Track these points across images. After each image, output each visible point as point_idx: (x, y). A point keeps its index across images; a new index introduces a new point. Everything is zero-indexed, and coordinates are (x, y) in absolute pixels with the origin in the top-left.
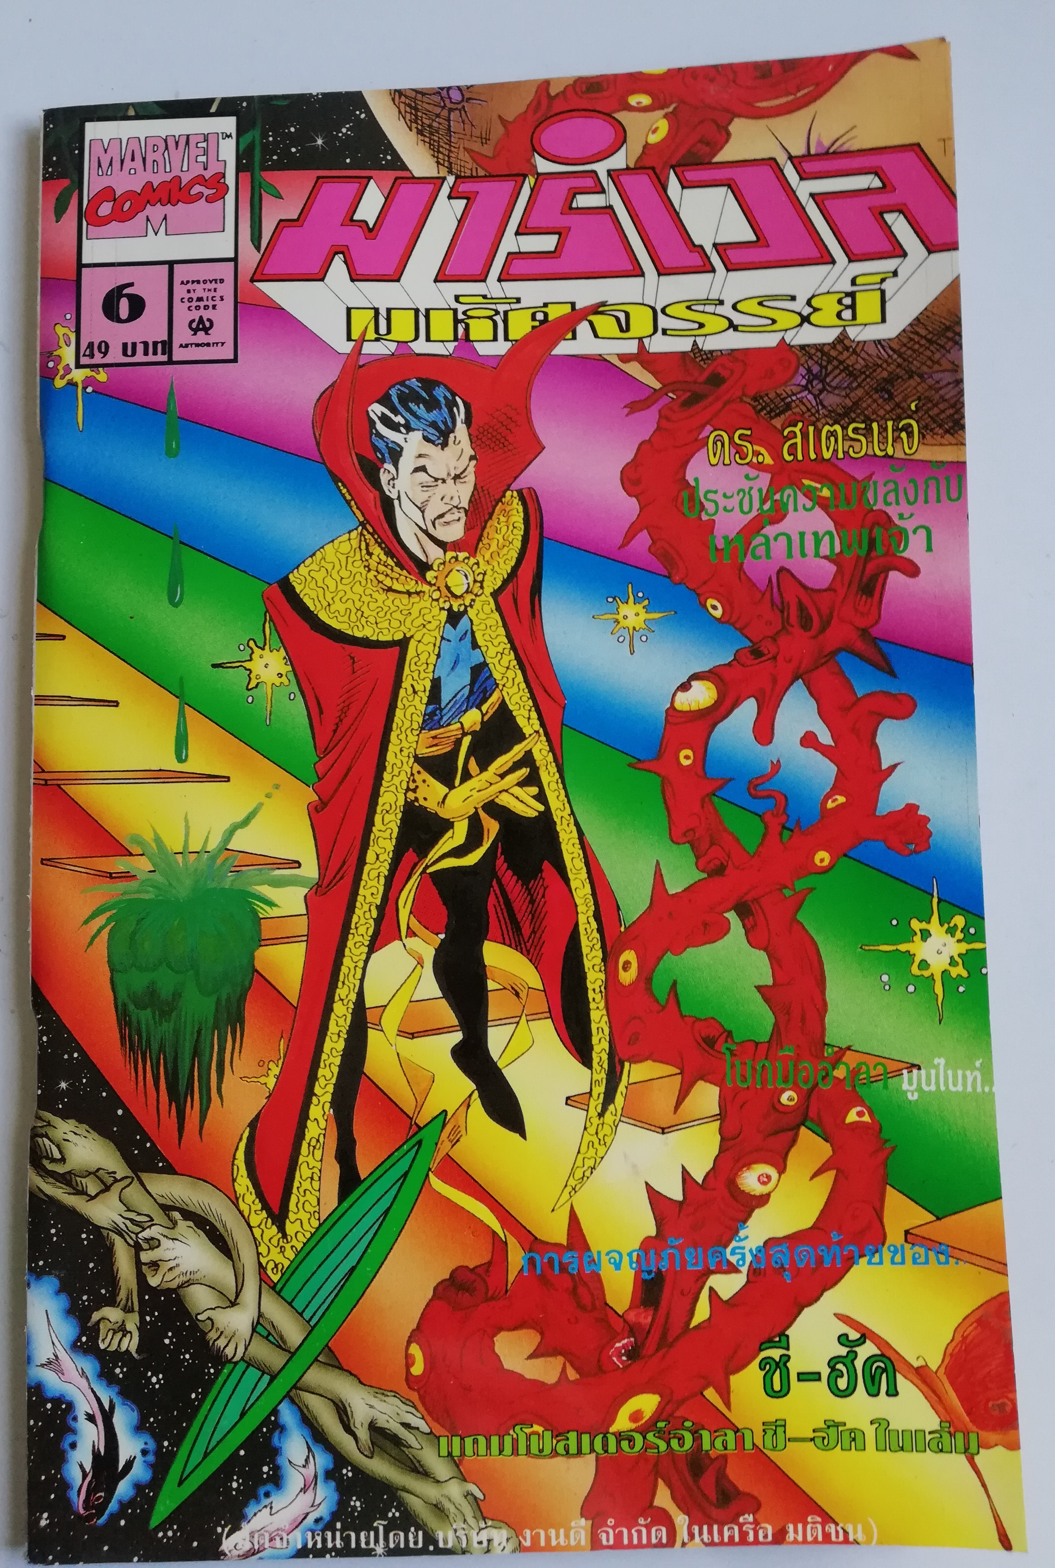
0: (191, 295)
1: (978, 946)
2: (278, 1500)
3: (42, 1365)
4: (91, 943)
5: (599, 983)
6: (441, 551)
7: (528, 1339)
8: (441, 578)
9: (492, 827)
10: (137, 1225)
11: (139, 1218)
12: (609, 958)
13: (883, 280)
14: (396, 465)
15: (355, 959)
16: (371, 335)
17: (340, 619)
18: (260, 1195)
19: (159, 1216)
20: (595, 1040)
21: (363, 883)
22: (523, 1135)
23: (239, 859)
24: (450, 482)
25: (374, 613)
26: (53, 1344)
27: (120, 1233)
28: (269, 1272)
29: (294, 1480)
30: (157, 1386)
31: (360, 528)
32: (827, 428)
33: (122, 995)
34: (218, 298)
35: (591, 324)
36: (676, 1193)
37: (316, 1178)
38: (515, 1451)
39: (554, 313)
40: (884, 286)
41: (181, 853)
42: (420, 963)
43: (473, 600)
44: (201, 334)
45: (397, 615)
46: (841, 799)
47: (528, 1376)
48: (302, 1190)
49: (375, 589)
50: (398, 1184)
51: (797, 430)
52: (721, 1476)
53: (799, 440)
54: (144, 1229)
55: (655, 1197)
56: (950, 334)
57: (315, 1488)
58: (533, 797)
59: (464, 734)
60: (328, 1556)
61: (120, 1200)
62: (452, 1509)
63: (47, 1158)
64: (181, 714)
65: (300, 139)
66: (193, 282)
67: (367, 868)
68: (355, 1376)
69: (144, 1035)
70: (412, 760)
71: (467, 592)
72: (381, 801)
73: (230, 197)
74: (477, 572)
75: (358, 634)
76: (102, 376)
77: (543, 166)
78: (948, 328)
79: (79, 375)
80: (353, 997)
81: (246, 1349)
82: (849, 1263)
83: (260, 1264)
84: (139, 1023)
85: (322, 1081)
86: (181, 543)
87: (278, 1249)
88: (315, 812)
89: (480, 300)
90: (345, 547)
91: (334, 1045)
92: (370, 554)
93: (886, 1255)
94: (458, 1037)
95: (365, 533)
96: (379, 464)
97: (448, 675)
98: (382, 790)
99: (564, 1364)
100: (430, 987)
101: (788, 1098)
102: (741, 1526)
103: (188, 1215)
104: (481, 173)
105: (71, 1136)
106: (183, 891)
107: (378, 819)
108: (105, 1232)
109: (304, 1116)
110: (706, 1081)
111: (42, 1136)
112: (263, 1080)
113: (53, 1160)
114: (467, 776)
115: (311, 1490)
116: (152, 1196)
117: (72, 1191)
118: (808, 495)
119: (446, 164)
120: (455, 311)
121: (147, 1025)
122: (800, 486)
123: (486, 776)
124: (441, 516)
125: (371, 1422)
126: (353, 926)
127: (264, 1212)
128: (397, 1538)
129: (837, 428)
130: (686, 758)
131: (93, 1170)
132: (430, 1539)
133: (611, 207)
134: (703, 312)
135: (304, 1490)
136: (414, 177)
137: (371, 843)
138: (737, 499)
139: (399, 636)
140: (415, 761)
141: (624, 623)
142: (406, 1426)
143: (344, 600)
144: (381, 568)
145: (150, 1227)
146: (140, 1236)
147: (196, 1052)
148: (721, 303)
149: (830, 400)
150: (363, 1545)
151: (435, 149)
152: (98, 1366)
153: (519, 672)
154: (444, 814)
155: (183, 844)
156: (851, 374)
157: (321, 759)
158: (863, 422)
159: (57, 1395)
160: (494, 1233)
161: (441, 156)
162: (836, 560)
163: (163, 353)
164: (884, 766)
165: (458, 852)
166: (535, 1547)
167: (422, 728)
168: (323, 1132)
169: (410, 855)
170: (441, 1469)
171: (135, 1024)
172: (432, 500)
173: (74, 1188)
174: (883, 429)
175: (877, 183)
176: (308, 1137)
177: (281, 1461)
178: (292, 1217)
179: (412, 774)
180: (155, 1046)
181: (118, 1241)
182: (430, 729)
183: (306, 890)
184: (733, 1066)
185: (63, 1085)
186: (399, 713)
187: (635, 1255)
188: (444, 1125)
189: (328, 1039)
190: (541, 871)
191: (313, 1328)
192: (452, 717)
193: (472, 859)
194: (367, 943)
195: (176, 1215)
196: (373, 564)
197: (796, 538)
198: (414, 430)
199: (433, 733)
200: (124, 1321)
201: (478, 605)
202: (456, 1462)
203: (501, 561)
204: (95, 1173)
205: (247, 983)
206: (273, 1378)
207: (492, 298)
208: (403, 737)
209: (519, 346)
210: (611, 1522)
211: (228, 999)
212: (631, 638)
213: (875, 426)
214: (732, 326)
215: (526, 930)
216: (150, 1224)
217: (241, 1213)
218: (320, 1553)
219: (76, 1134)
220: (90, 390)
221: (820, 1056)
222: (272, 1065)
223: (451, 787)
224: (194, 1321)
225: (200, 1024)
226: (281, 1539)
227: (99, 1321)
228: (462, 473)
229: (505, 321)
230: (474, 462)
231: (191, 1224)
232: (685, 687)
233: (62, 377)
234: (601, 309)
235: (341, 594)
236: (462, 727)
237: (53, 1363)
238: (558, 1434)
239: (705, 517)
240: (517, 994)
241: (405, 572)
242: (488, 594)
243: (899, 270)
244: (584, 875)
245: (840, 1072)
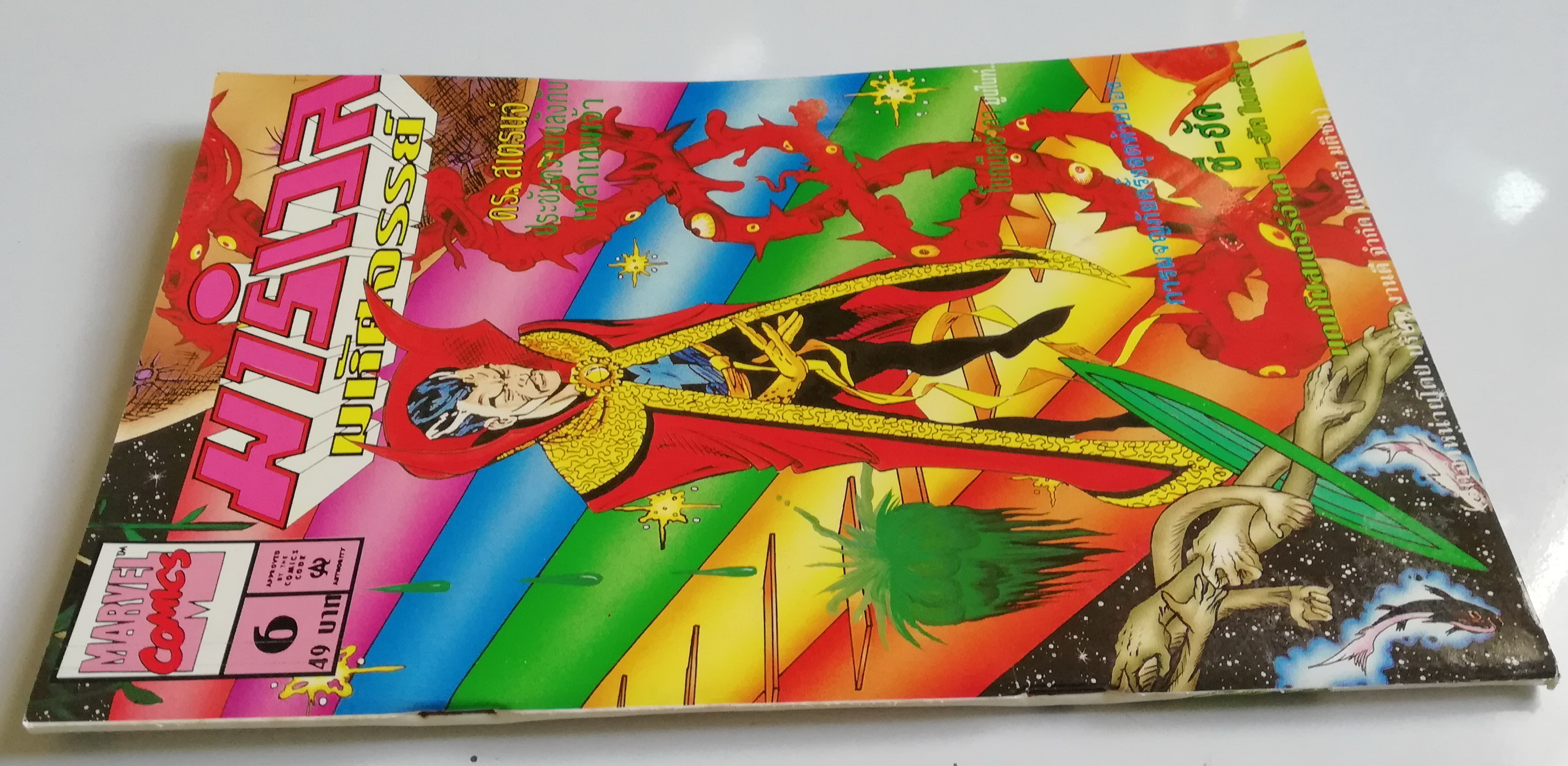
0: (284, 578)
1: (891, 74)
2: (1426, 471)
3: (1364, 670)
4: (938, 640)
5: (939, 268)
6: (568, 387)
7: (1236, 301)
8: (593, 386)
9: (812, 344)
10: (1207, 589)
11: (1200, 587)
12: (919, 263)
13: (391, 117)
14: (485, 419)
15: (934, 430)
16: (360, 438)
17: (625, 454)
18: (1157, 486)
19: (1194, 569)
20: (987, 268)
21: (866, 430)
22: (1072, 307)
23: (849, 523)
24: (506, 381)
25: (621, 432)
26: (1340, 660)
27: (1218, 603)
28: (1225, 478)
29: (1402, 459)
30: (1354, 569)
31: (541, 443)
32: (499, 153)
33: (987, 610)
34: (294, 556)
35: (380, 290)
36: (1100, 217)
37: (1133, 444)
38: (1330, 307)
39: (366, 311)
40: (396, 118)
41: (844, 569)
42: (934, 385)
43: (615, 364)
44: (326, 568)
45: (624, 416)
46: (786, 143)
47: (1266, 300)
48: (1146, 455)
49: (599, 431)
50: (1127, 386)
51: (497, 169)
52: (1309, 189)
53: (505, 169)
54: (1209, 582)
55: (1106, 227)
56: (443, 83)
57: (1406, 443)
58: (786, 319)
59: (732, 366)
60: (1460, 431)
61: (1186, 603)
62: (1389, 346)
63: (1158, 671)
64: (710, 572)
65: (147, 492)
66: (271, 576)
67: (852, 428)
68: (1299, 413)
69: (1023, 588)
70: (754, 401)
71: (607, 368)
72: (791, 421)
73: (189, 548)
74: (589, 361)
75: (640, 442)
76: (350, 650)
77: (232, 317)
78: (439, 83)
79: (343, 671)
80: (968, 430)
81: (1298, 497)
82: (1130, 129)
83: (1219, 485)
84: (1012, 594)
85: (1047, 446)
86: (538, 576)
87: (1203, 471)
88: (801, 467)
89: (342, 363)
90: (559, 453)
91: (1013, 440)
92: (566, 435)
93: (1120, 111)
94: (995, 355)
95: (546, 439)
96: (483, 431)
97: (679, 379)
98: (781, 421)
99: (1251, 277)
100: (955, 377)
101: (1016, 159)
102: (1341, 179)
103: (1187, 544)
104: (225, 359)
105: (1133, 648)
106: (881, 566)
107: (807, 423)
108: (1220, 617)
109: (1080, 456)
110: (1010, 201)
111: (1138, 678)
112: (1052, 489)
113: (1159, 664)
114: (769, 363)
115: (1408, 446)
116: (1176, 576)
117: (1186, 646)
118: (550, 164)
119: (208, 384)
120: (348, 379)
121: (1012, 587)
122: (542, 169)
123: (768, 349)
124: (537, 387)
125: (1335, 402)
126: (905, 435)
127: (1172, 482)
128: (1426, 382)
129: (500, 147)
130: (753, 228)
131: (1162, 628)
132: (1419, 360)
133: (282, 276)
134: (388, 222)
135: (1410, 451)
136: (214, 409)
137: (830, 426)
138: (545, 204)
139: (644, 414)
140: (756, 399)
141: (641, 268)
142: (1330, 377)
143: (608, 453)
144: (580, 427)
145: (1206, 577)
146: (1216, 586)
147: (1034, 543)
148: (384, 210)
149: (477, 149)
150: (1442, 406)
151: (192, 391)
152: (1348, 620)
153: (679, 333)
154: (802, 377)
155: (836, 568)
156: (460, 139)
157: (752, 465)
158: (499, 133)
159: (1389, 655)
160: (1155, 322)
161: (199, 388)
162: (602, 150)
163: (339, 598)
164: (762, 124)
165: (835, 365)
166: (1401, 293)
167: (727, 395)
168: (1091, 442)
169: (838, 398)
170: (1358, 355)
171: (1012, 598)
172: (521, 394)
173: (1184, 644)
174: (507, 122)
175: (316, 118)
176: (1098, 453)
177: (1390, 470)
178: (1171, 461)
179: (768, 400)
180: (1032, 578)
181: (1224, 605)
182: (728, 389)
183: (875, 472)
184: (997, 188)
185: (1083, 656)
186: (712, 412)
187: (1154, 238)
188: (1071, 358)
189: (1008, 445)
190: (849, 310)
191: (1265, 445)
192: (717, 375)
193: (841, 356)
194: (920, 424)
195: (1189, 554)
196: (576, 433)
197: (582, 171)
198: (455, 406)
199: (731, 387)
200: (1301, 599)
201: (619, 361)
202: (1349, 345)
203: (581, 346)
204: (1165, 626)
205: (964, 510)
206: (1318, 476)
207: (343, 355)
208: (734, 409)
209: (389, 335)
210: (1365, 249)
211: (980, 523)
212: (654, 264)
213: (502, 127)
214: (405, 204)
215: (900, 317)
216: (1203, 577)
217: (1176, 500)
218: (1460, 438)
219: (1129, 644)
220: (361, 661)
221: (983, 145)
222: (1038, 484)
223: (779, 373)
224: (1284, 540)
225: (1007, 543)
226: (1458, 466)
227: (1307, 621)
228: (499, 373)
229: (365, 345)
230: (491, 365)
231: (1195, 541)
232: (696, 232)
233: (341, 688)
234: (370, 283)
235: (602, 455)
236: (727, 369)
237: (1359, 659)
238: (1306, 281)
239: (559, 222)
240: (954, 319)
241: (586, 411)
242: (610, 354)
243: (386, 108)
244: (852, 283)
245: (993, 134)
